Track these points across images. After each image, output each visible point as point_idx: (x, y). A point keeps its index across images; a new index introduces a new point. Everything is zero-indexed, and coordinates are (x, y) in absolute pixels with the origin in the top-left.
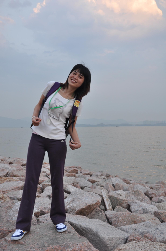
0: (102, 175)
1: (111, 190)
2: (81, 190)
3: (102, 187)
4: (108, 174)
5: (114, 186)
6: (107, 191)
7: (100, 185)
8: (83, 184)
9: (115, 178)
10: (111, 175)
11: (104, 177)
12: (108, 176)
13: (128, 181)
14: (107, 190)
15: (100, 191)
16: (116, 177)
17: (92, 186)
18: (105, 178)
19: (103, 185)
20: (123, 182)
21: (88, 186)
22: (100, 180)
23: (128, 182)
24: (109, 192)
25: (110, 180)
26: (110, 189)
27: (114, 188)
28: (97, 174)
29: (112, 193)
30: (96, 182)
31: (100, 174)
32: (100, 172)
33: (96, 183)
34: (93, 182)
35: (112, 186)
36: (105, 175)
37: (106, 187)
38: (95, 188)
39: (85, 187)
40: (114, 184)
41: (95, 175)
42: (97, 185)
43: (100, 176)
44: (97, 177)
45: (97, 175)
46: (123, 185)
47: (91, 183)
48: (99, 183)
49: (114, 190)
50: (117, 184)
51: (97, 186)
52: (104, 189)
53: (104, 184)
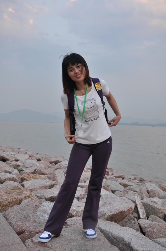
0: (135, 179)
1: (145, 197)
2: (112, 193)
3: (136, 193)
4: (142, 179)
5: (148, 192)
6: (140, 197)
7: (133, 190)
8: (114, 187)
9: (150, 184)
10: (145, 180)
11: (138, 181)
12: (142, 181)
13: (164, 187)
14: (140, 195)
15: (133, 196)
16: (150, 182)
17: (124, 190)
18: (138, 183)
19: (136, 190)
20: (159, 188)
21: (120, 190)
22: (133, 185)
23: (164, 189)
24: (143, 198)
25: (144, 185)
26: (144, 195)
27: (149, 194)
28: (129, 177)
29: (147, 200)
30: (129, 186)
31: (132, 177)
32: (133, 175)
33: (128, 188)
34: (125, 186)
35: (146, 191)
36: (139, 179)
37: (139, 193)
38: (127, 192)
39: (117, 190)
40: (148, 189)
41: (127, 178)
42: (129, 189)
43: (133, 180)
44: (130, 181)
45: (130, 179)
46: (159, 191)
47: (123, 187)
48: (132, 187)
49: (149, 197)
50: (151, 190)
51: (129, 191)
52: (137, 194)
53: (138, 189)
